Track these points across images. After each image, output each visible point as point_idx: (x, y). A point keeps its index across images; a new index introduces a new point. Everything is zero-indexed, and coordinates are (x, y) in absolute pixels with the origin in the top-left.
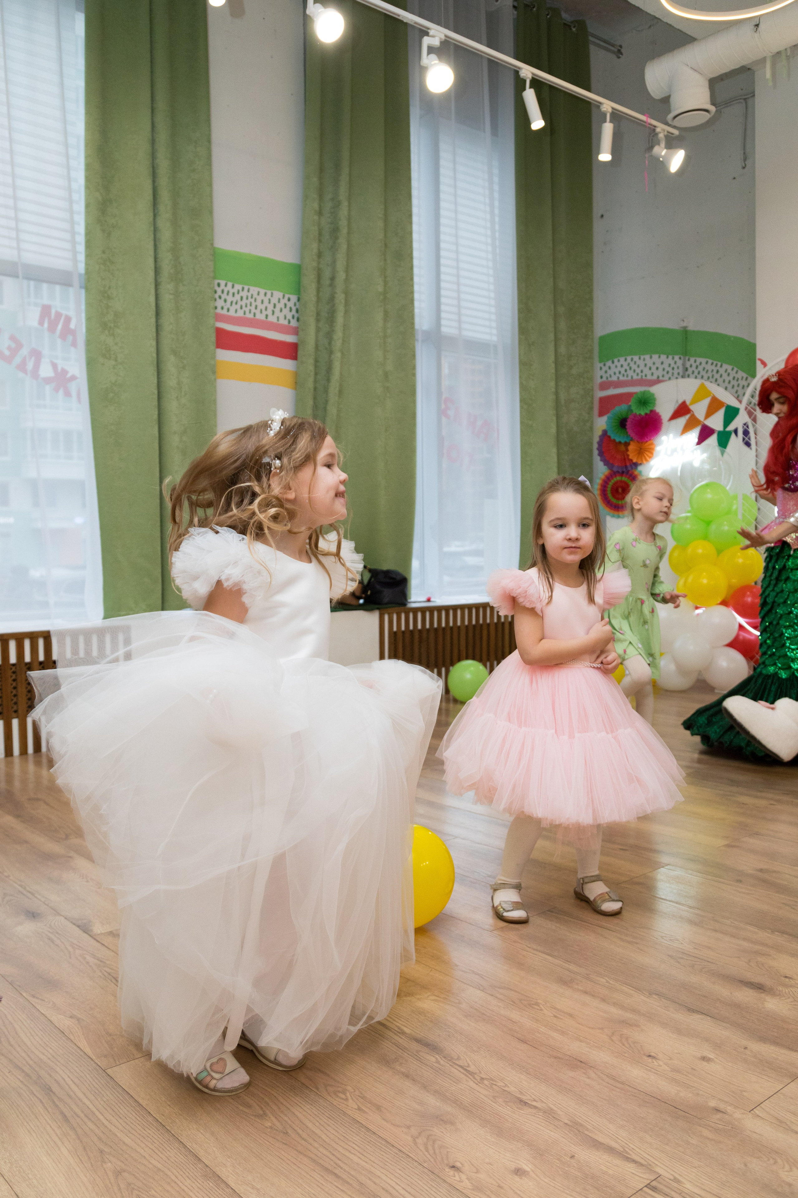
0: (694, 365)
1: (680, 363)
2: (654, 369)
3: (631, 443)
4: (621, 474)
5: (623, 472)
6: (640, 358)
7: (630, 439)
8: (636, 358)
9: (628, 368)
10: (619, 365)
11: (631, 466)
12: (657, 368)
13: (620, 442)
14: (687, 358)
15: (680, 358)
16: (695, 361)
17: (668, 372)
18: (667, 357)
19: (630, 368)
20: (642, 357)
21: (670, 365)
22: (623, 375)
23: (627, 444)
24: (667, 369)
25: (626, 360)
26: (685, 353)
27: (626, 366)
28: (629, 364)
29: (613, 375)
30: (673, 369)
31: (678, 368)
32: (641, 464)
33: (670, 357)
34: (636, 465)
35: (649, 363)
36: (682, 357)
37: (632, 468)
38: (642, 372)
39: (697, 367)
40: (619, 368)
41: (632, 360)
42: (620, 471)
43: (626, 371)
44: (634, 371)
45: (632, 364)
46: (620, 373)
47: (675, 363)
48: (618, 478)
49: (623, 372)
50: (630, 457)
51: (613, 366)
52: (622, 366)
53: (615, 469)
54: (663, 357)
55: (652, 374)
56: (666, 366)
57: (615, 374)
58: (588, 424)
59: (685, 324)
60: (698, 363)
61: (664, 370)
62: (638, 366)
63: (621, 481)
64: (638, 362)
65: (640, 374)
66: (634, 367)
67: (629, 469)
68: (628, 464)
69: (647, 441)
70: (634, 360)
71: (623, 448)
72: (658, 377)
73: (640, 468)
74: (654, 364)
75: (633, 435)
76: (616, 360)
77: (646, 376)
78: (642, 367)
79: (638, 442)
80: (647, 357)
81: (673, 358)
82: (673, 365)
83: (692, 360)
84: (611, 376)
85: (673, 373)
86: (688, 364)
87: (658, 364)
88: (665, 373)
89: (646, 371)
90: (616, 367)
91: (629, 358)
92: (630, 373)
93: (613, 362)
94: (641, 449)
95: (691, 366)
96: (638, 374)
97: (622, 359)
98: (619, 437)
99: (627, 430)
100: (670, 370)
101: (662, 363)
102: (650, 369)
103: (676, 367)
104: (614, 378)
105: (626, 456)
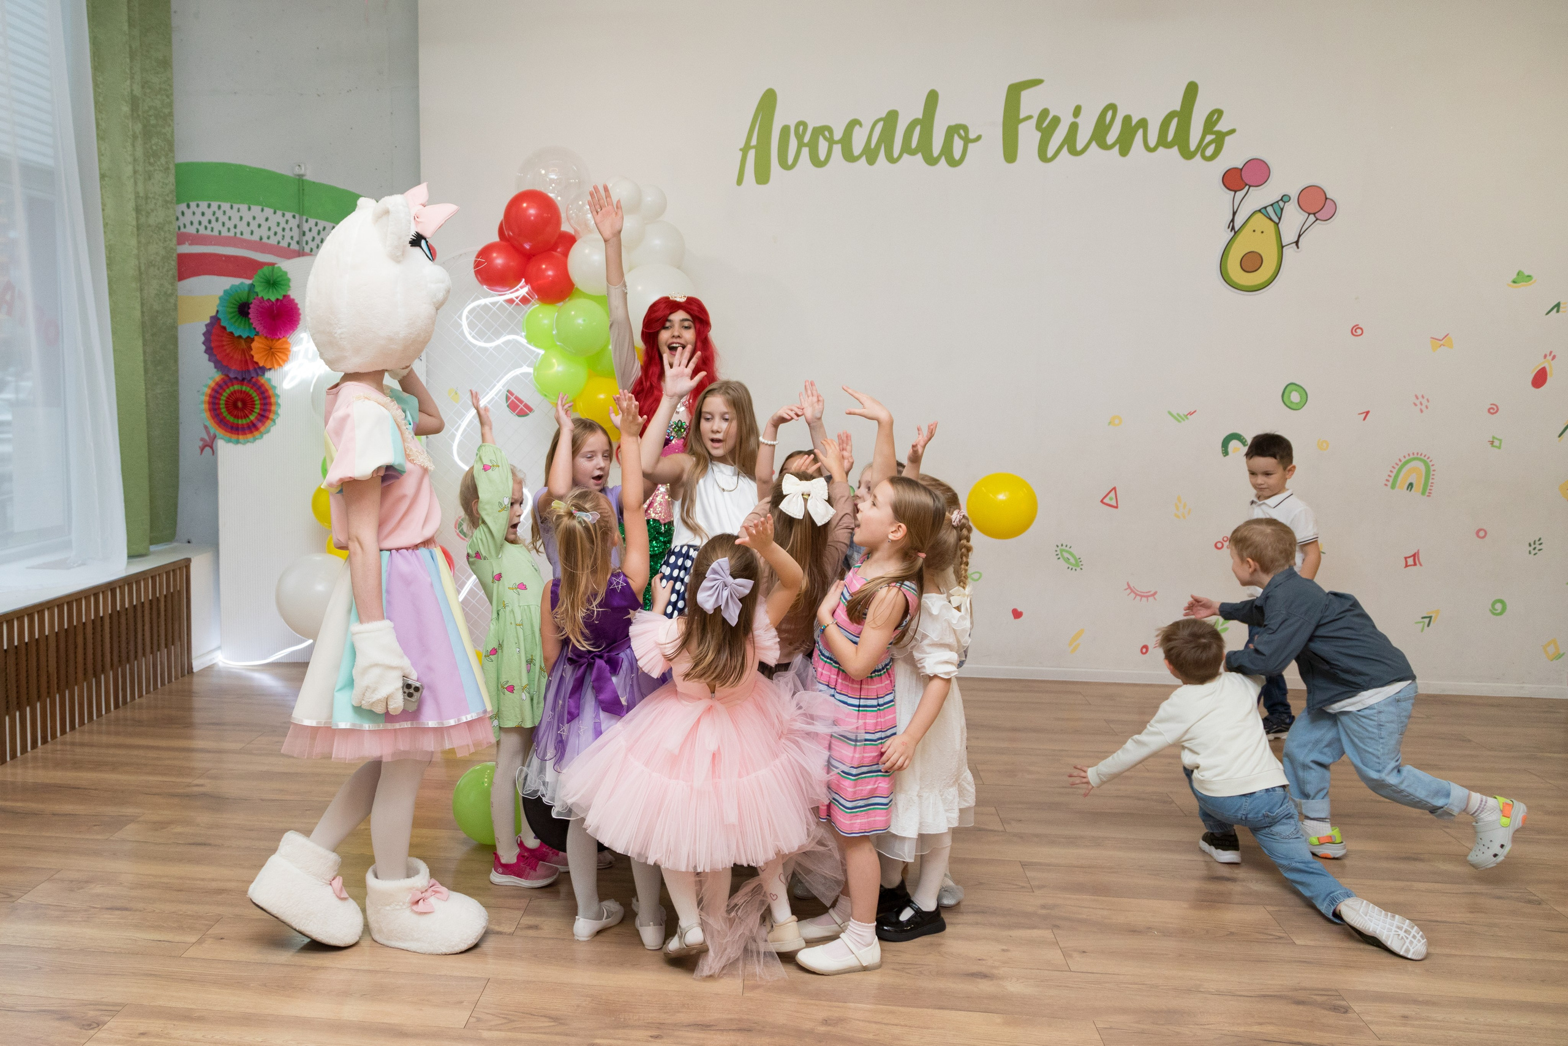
0: (315, 230)
1: (294, 223)
2: (254, 225)
3: (256, 338)
4: (242, 381)
5: (243, 379)
6: (232, 207)
7: (254, 333)
8: (226, 206)
9: (213, 219)
10: (198, 212)
11: (255, 369)
12: (259, 226)
13: (240, 337)
14: (304, 218)
15: (294, 217)
16: (316, 225)
17: (276, 234)
18: (275, 213)
19: (217, 220)
20: (236, 206)
21: (278, 224)
22: (206, 228)
23: (250, 340)
24: (274, 228)
25: (209, 206)
26: (301, 210)
27: (209, 214)
28: (214, 214)
29: (188, 224)
30: (284, 230)
31: (291, 229)
32: (270, 369)
33: (279, 213)
34: (263, 370)
35: (247, 217)
36: (297, 216)
37: (258, 375)
38: (235, 227)
39: (319, 233)
40: (198, 217)
41: (219, 207)
42: (240, 378)
43: (210, 222)
44: (224, 224)
45: (219, 214)
46: (200, 223)
47: (287, 222)
48: (236, 387)
49: (205, 222)
50: (255, 359)
51: (188, 212)
52: (203, 214)
53: (232, 375)
54: (269, 212)
55: (252, 233)
56: (272, 223)
57: (192, 223)
58: (172, 301)
59: (302, 172)
60: (320, 227)
61: (269, 229)
62: (230, 218)
63: (241, 392)
64: (229, 212)
65: (233, 230)
66: (222, 218)
67: (254, 375)
68: (251, 368)
69: (279, 339)
70: (223, 208)
71: (243, 345)
72: (261, 239)
73: (268, 375)
74: (254, 218)
75: (259, 328)
76: (193, 205)
77: (242, 234)
78: (235, 220)
79: (266, 337)
80: (244, 207)
81: (283, 215)
82: (283, 224)
83: (312, 222)
84: (185, 226)
85: (283, 236)
86: (306, 227)
87: (261, 219)
88: (271, 233)
89: (242, 226)
90: (194, 213)
91: (214, 205)
92: (217, 226)
93: (188, 206)
94: (271, 349)
95: (310, 230)
96: (229, 230)
97: (203, 205)
98: (239, 329)
99: (251, 321)
100: (279, 230)
101: (267, 219)
102: (248, 224)
103: (287, 227)
104: (191, 230)
105: (248, 358)
